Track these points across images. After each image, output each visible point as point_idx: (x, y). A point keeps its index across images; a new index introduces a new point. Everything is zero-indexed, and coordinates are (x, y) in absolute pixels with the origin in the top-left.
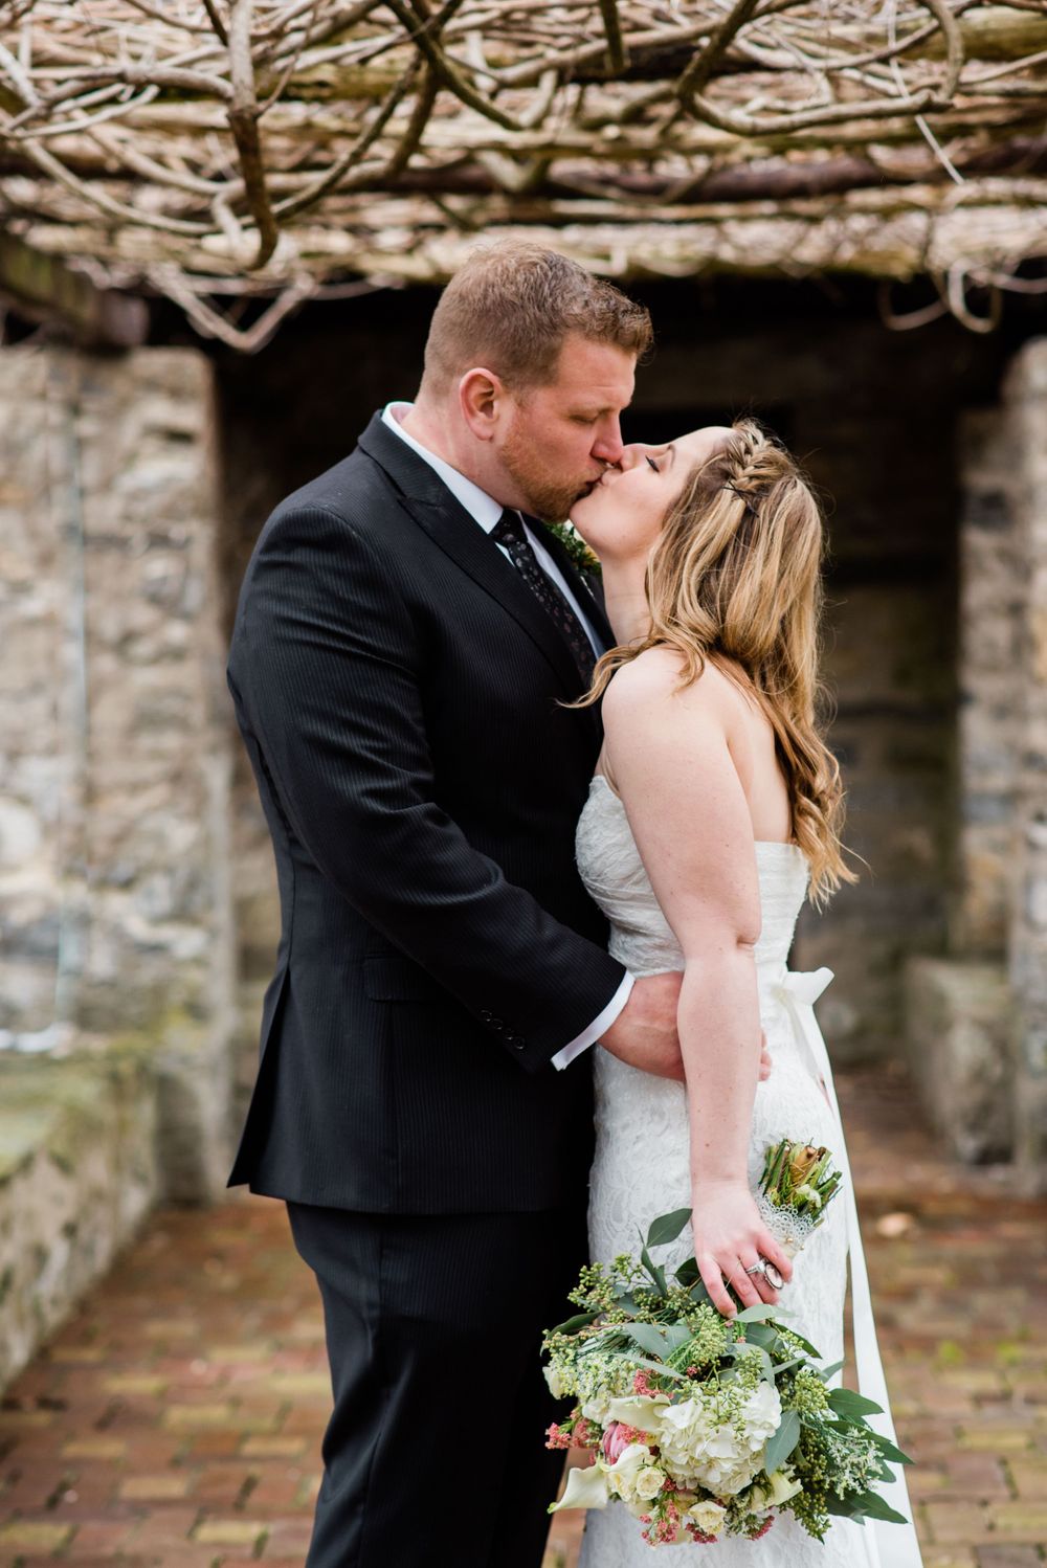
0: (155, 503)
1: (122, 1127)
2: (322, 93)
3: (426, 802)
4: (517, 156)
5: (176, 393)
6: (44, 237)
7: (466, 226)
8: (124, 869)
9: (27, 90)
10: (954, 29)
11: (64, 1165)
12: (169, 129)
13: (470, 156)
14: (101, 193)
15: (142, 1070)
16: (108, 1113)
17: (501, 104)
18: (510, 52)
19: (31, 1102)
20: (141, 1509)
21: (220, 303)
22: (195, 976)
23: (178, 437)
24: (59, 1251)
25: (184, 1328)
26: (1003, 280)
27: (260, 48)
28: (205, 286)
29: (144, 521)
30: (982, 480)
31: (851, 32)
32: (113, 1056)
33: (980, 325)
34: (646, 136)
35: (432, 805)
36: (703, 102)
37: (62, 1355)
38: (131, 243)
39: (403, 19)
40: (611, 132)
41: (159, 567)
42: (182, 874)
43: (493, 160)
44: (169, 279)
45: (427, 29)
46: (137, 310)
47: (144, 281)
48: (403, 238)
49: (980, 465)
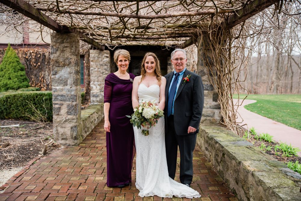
0: (105, 62)
2: (116, 29)
4: (133, 35)
5: (107, 54)
6: (97, 41)
7: (129, 41)
9: (93, 28)
10: (166, 25)
11: (97, 113)
12: (105, 32)
14: (101, 37)
17: (131, 30)
18: (132, 26)
19: (95, 108)
20: (102, 140)
21: (110, 46)
23: (107, 57)
24: (97, 119)
26: (170, 46)
27: (111, 25)
30: (169, 62)
31: (159, 25)
32: (101, 105)
33: (169, 50)
34: (143, 34)
37: (96, 127)
38: (103, 41)
39: (123, 23)
40: (140, 33)
41: (106, 67)
43: (130, 35)
44: (106, 44)
45: (124, 24)
46: (104, 47)
47: (104, 45)
48: (124, 42)
49: (169, 61)
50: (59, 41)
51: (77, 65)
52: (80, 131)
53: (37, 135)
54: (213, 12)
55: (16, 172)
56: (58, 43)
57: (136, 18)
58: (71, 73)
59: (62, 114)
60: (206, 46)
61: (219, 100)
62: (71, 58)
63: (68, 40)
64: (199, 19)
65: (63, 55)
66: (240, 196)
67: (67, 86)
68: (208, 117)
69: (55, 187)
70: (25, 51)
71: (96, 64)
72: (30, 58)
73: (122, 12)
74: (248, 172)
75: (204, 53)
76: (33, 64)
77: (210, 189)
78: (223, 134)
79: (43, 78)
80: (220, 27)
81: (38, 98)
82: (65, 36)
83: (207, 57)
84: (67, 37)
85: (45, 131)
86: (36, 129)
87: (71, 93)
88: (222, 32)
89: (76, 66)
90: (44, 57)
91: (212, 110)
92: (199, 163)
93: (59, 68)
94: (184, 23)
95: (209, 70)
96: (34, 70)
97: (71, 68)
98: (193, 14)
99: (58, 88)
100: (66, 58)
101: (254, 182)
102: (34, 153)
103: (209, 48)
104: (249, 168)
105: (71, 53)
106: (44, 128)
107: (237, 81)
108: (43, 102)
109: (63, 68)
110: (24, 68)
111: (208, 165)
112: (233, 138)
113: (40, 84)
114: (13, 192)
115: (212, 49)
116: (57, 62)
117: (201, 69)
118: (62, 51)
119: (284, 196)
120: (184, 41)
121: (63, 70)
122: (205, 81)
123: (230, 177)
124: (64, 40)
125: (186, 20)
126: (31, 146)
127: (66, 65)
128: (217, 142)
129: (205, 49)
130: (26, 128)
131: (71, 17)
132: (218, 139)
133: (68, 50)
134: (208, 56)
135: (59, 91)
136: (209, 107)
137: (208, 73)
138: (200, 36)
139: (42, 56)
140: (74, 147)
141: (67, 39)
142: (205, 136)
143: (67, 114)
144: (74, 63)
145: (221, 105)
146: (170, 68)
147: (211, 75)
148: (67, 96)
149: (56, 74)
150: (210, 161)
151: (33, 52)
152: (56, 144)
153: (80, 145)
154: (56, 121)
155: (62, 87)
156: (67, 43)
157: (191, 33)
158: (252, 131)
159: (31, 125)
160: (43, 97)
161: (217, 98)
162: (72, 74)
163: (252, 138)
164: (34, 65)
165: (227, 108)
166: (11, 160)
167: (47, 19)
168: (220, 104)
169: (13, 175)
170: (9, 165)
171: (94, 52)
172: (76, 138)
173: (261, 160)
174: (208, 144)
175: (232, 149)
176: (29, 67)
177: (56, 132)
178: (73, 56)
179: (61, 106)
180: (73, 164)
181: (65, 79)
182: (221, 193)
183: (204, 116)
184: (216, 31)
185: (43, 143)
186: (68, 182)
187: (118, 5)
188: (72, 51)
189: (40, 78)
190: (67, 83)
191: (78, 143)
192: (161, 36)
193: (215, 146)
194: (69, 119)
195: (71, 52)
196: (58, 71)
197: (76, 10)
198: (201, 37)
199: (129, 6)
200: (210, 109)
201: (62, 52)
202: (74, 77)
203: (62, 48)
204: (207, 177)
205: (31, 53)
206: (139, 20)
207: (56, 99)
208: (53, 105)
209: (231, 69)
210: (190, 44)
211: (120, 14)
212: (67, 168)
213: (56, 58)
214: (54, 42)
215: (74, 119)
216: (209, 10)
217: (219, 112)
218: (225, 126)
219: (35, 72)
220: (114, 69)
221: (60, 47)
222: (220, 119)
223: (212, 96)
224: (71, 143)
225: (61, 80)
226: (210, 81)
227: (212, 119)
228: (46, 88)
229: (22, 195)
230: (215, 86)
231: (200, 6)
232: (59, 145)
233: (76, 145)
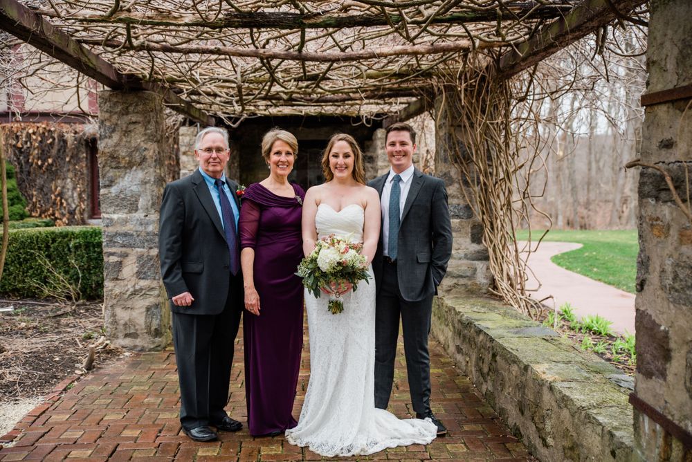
2: (251, 82)
4: (285, 93)
6: (198, 106)
7: (276, 106)
9: (199, 80)
10: (364, 74)
12: (223, 87)
13: (278, 93)
14: (211, 99)
17: (284, 84)
18: (286, 75)
21: (230, 119)
26: (372, 117)
27: (242, 74)
28: (226, 115)
31: (347, 73)
33: (369, 126)
34: (310, 90)
36: (320, 85)
38: (214, 107)
39: (268, 69)
40: (303, 89)
43: (282, 94)
44: (220, 114)
45: (272, 71)
46: (214, 119)
47: (216, 114)
48: (264, 108)
49: (368, 151)
50: (118, 109)
51: (159, 163)
52: (167, 315)
53: (60, 330)
54: (466, 46)
55: (31, 408)
56: (116, 113)
57: (298, 59)
58: (146, 183)
59: (125, 276)
60: (453, 118)
61: (485, 241)
62: (146, 149)
63: (140, 108)
64: (435, 60)
65: (127, 141)
66: (529, 438)
67: (139, 211)
68: (461, 279)
69: (127, 433)
70: (15, 129)
71: (194, 161)
72: (28, 148)
73: (267, 46)
74: (540, 384)
75: (450, 135)
76: (35, 161)
77: (466, 428)
78: (494, 314)
79: (61, 195)
80: (483, 78)
81: (56, 244)
82: (131, 98)
83: (456, 142)
84: (136, 99)
85: (77, 320)
86: (54, 317)
87: (145, 228)
88: (488, 87)
89: (158, 167)
90: (62, 143)
91: (470, 262)
92: (441, 380)
93: (119, 172)
94: (404, 68)
95: (462, 172)
96: (36, 176)
97: (146, 171)
98: (423, 50)
99: (115, 217)
100: (135, 147)
101: (554, 404)
102: (65, 366)
103: (460, 124)
104: (543, 377)
105: (146, 137)
106: (74, 313)
107: (526, 196)
108: (71, 252)
109: (128, 171)
110: (14, 171)
111: (462, 384)
112: (515, 322)
113: (53, 211)
114: (36, 445)
115: (467, 125)
116: (113, 157)
117: (444, 170)
118: (126, 131)
119: (606, 421)
120: (404, 106)
121: (127, 177)
122: (453, 197)
123: (507, 402)
124: (130, 108)
125: (409, 61)
126: (54, 351)
127: (134, 165)
128: (479, 332)
129: (452, 125)
130: (29, 315)
131: (151, 57)
132: (482, 325)
133: (140, 129)
134: (458, 142)
135: (118, 223)
136: (463, 255)
137: (460, 178)
138: (440, 94)
139: (57, 140)
140: (153, 352)
141: (137, 105)
142: (456, 321)
143: (137, 277)
144: (153, 160)
145: (491, 250)
146: (372, 168)
147: (466, 183)
148: (138, 236)
149: (111, 183)
150: (466, 376)
151: (34, 133)
152: (112, 347)
153: (167, 349)
154: (112, 294)
155: (124, 216)
156: (137, 113)
157: (420, 88)
158: (565, 311)
159: (40, 307)
160: (70, 240)
161: (480, 236)
162: (148, 186)
163: (565, 327)
164: (37, 164)
165: (503, 257)
166: (14, 383)
167: (95, 63)
168: (487, 248)
169: (26, 412)
170: (11, 393)
171: (189, 133)
172: (157, 333)
173: (570, 362)
174: (462, 338)
175: (512, 343)
176: (25, 169)
177: (110, 320)
178: (150, 143)
179: (122, 259)
180: (159, 388)
181: (132, 196)
182: (489, 436)
183: (453, 277)
184: (475, 86)
185: (81, 346)
186: (154, 422)
187: (260, 32)
188: (149, 131)
189: (53, 197)
190: (137, 207)
191: (163, 345)
192: (351, 94)
193: (476, 340)
194: (141, 289)
195: (145, 134)
196: (116, 179)
197: (164, 43)
198: (442, 97)
199: (284, 36)
200: (465, 261)
201: (125, 135)
202: (153, 191)
203: (124, 126)
204: (460, 406)
205: (29, 136)
206: (303, 64)
207: (112, 242)
208: (104, 258)
209: (511, 170)
210: (419, 111)
211: (261, 51)
212: (145, 397)
213: (111, 149)
214: (107, 112)
215: (152, 288)
216: (457, 42)
217: (485, 266)
218: (501, 298)
219: (39, 181)
220: (236, 172)
221: (119, 122)
222: (489, 282)
223: (470, 230)
224: (146, 345)
225: (123, 199)
226: (464, 196)
227: (469, 283)
228: (68, 219)
229: (57, 450)
230: (476, 207)
231: (437, 36)
232: (120, 350)
233: (159, 348)
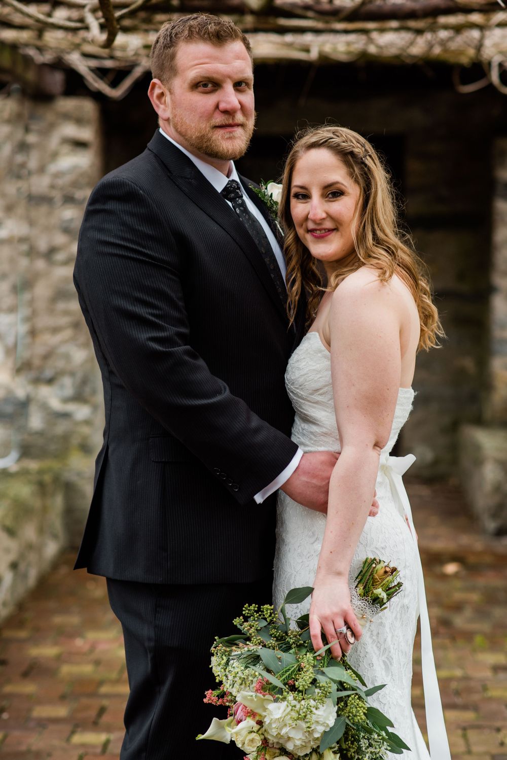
0: (67, 179)
1: (45, 510)
3: (185, 345)
5: (79, 121)
6: (6, 35)
8: (48, 373)
11: (11, 532)
15: (56, 479)
16: (37, 503)
20: (43, 724)
22: (85, 430)
23: (80, 144)
25: (74, 620)
28: (93, 63)
29: (62, 189)
32: (41, 472)
35: (188, 347)
37: (7, 634)
41: (69, 213)
42: (79, 375)
44: (75, 60)
46: (59, 76)
47: (61, 60)
